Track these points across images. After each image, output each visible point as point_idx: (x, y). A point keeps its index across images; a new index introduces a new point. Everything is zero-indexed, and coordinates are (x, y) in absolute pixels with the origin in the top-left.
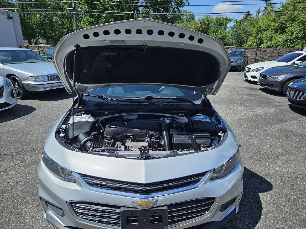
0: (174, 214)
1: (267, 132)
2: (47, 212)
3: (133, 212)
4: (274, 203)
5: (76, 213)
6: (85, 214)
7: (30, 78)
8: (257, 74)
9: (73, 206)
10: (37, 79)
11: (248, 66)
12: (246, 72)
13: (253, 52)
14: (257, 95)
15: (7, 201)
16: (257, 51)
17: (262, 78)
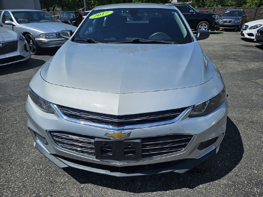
0: (148, 147)
1: (259, 84)
2: (36, 141)
3: (106, 143)
4: (258, 148)
5: (56, 142)
6: (64, 143)
7: (41, 35)
8: (254, 32)
9: (52, 134)
10: (47, 37)
11: (246, 24)
12: (243, 30)
13: (253, 12)
14: (252, 51)
15: (12, 132)
16: (257, 11)
17: (259, 34)
